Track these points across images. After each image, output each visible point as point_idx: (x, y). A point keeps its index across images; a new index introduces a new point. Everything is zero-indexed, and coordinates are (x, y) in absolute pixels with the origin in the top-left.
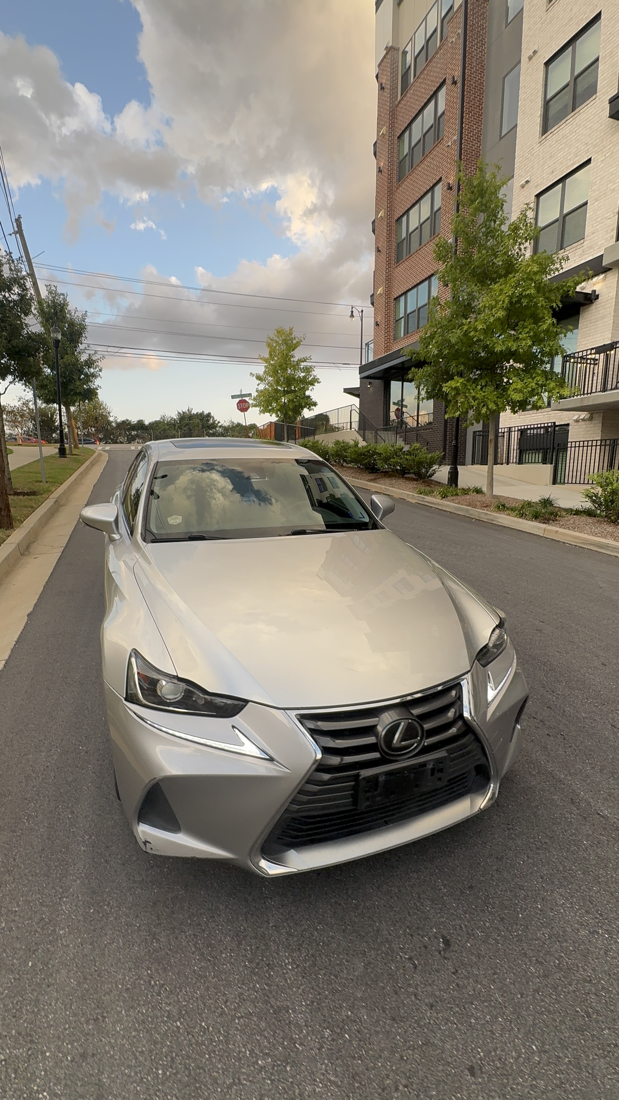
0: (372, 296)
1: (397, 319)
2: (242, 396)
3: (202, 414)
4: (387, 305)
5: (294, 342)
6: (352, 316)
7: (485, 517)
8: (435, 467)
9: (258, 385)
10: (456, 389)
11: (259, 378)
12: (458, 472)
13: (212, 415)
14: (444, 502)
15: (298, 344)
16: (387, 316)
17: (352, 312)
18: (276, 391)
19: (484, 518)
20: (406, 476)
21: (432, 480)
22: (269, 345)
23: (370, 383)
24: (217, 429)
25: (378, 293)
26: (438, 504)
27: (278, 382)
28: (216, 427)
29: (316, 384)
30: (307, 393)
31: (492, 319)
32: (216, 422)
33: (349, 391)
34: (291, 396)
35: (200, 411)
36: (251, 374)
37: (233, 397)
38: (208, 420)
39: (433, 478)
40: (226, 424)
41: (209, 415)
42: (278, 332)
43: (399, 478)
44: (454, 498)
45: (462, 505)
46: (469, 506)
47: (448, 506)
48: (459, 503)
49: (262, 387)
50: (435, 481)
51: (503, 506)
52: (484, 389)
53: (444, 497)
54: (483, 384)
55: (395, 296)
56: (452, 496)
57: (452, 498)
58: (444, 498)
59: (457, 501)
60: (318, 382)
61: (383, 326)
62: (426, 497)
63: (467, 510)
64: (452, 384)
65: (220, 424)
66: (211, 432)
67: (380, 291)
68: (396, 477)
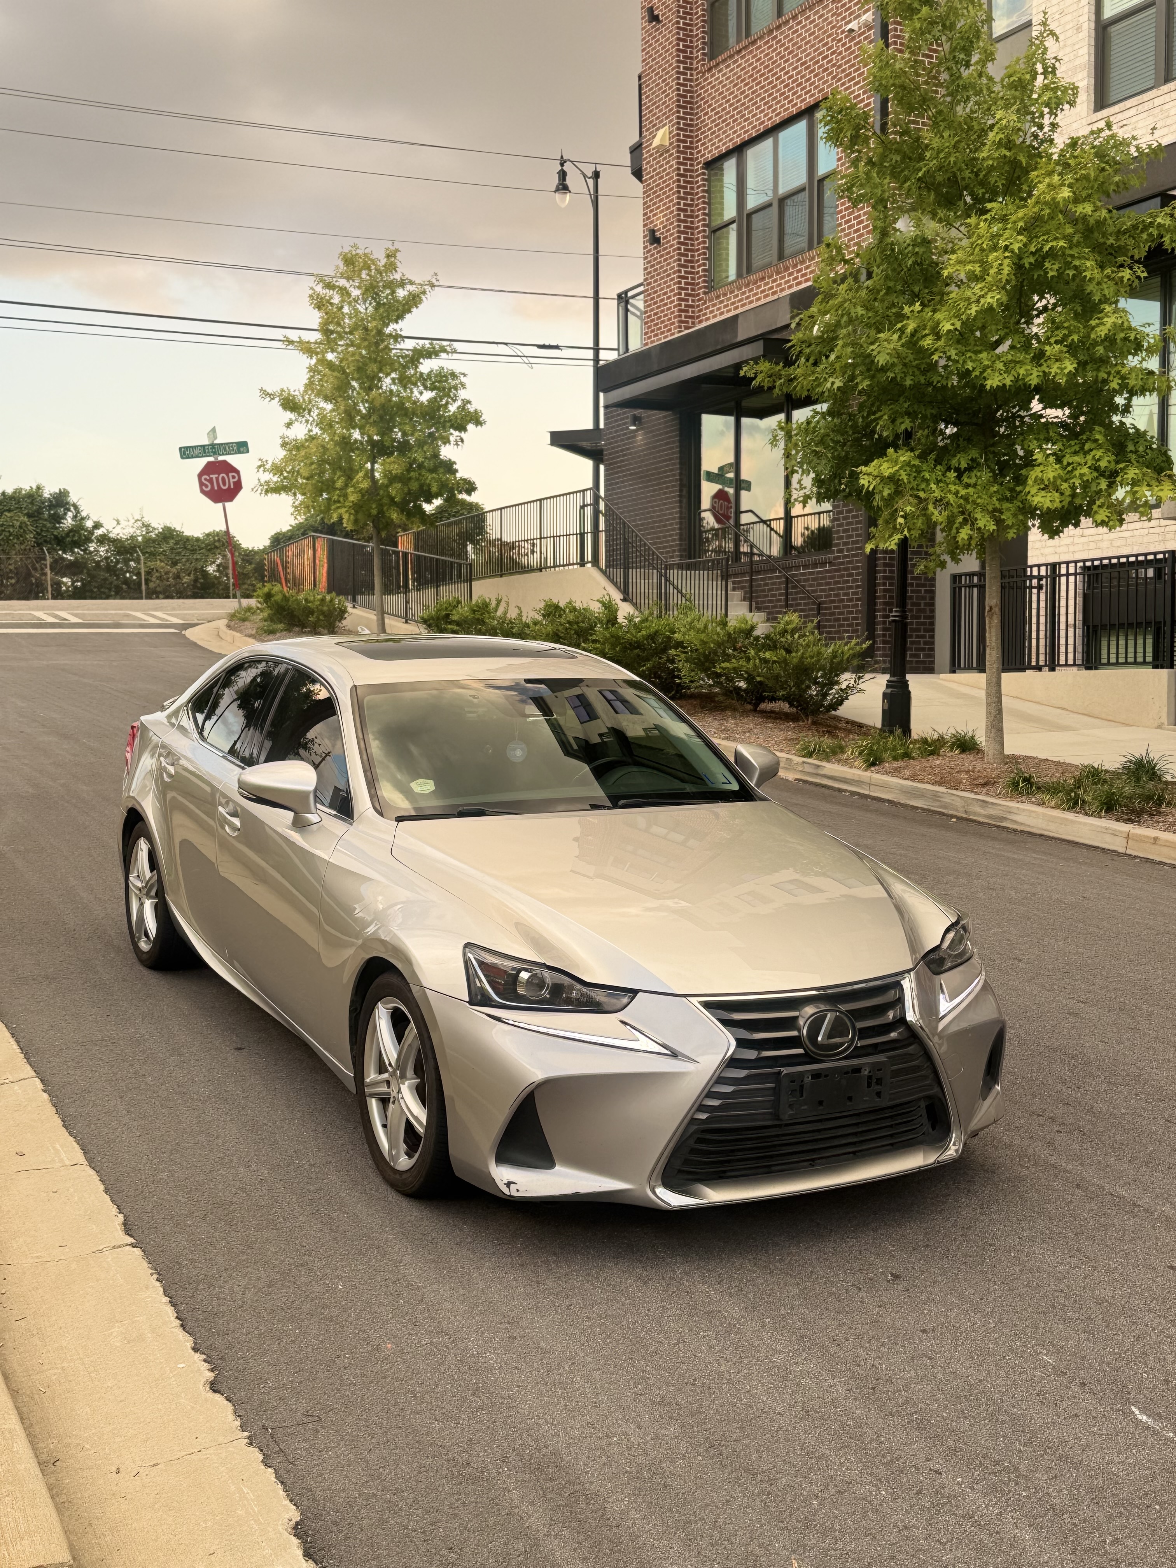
0: (636, 149)
1: (716, 223)
2: (213, 449)
3: (33, 496)
4: (685, 179)
5: (401, 293)
6: (563, 187)
7: (982, 811)
8: (846, 679)
9: (289, 425)
10: (892, 479)
11: (290, 404)
12: (909, 693)
13: (73, 498)
14: (874, 776)
15: (414, 300)
16: (685, 214)
17: (563, 175)
18: (346, 443)
19: (979, 813)
20: (763, 706)
21: (838, 719)
22: (320, 303)
23: (636, 420)
24: (92, 547)
25: (656, 142)
26: (859, 782)
27: (350, 418)
28: (88, 540)
29: (471, 427)
30: (447, 452)
32: (89, 524)
35: (27, 485)
37: (186, 453)
38: (58, 519)
39: (843, 711)
40: (123, 531)
41: (61, 501)
42: (349, 261)
43: (745, 713)
44: (900, 763)
45: (921, 781)
46: (940, 785)
47: (885, 786)
48: (913, 777)
49: (299, 431)
50: (848, 722)
51: (1028, 780)
52: (965, 480)
53: (873, 761)
54: (964, 465)
55: (709, 157)
56: (895, 759)
57: (895, 764)
58: (873, 764)
59: (907, 773)
60: (478, 423)
61: (671, 242)
62: (827, 765)
63: (936, 796)
65: (99, 532)
66: (69, 557)
67: (658, 133)
68: (735, 710)
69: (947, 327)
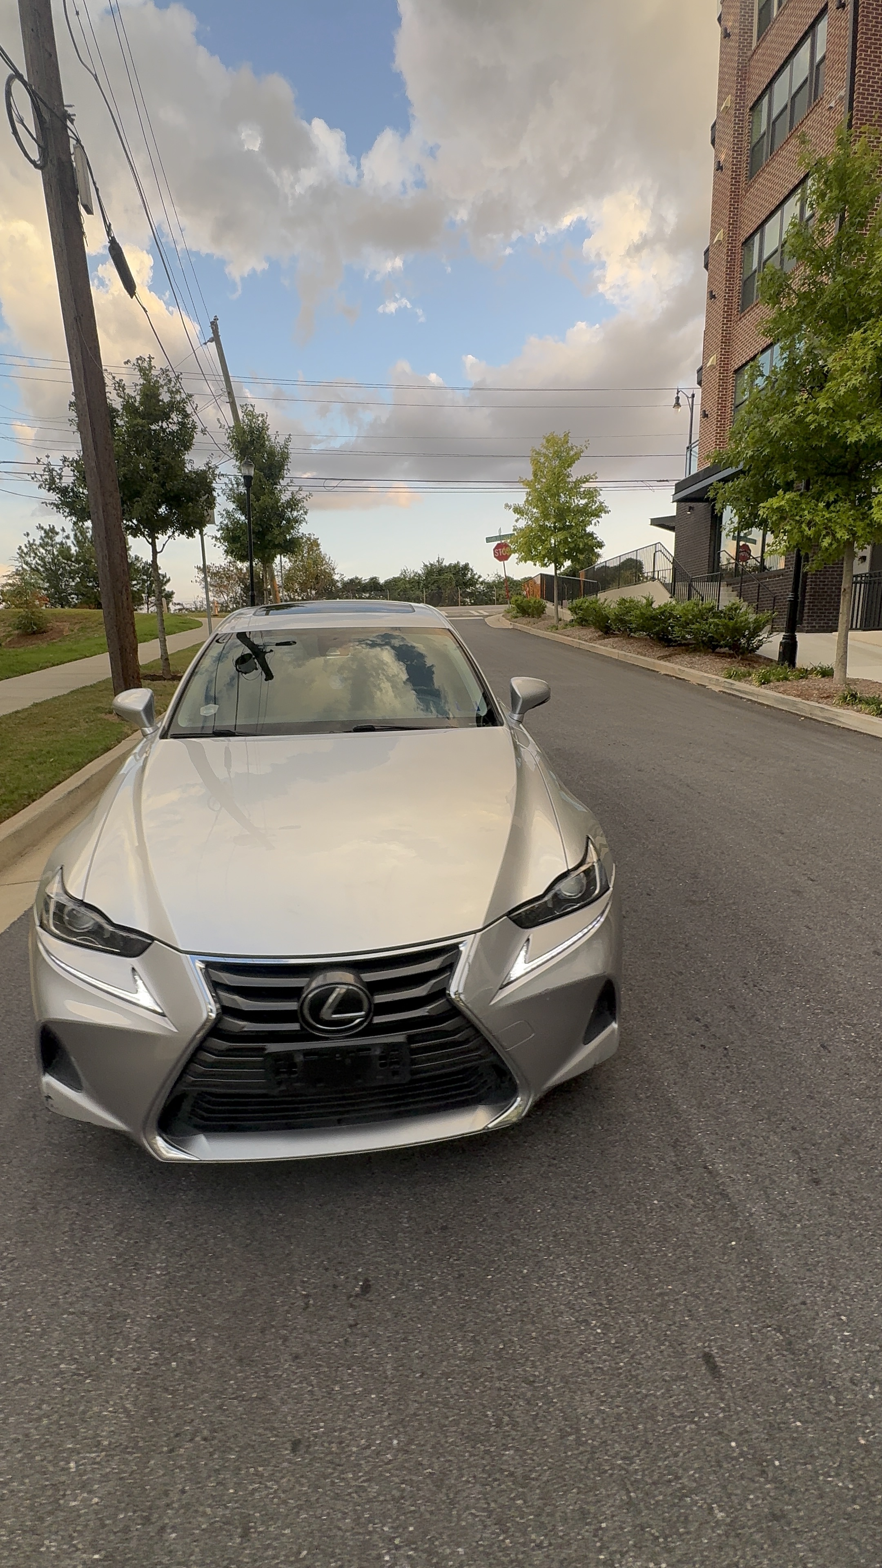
0: (700, 370)
1: (737, 403)
2: (500, 537)
3: (456, 566)
4: (723, 382)
5: (572, 453)
6: (677, 404)
7: (821, 714)
8: (763, 635)
9: (517, 521)
10: (780, 509)
11: (517, 510)
12: (796, 642)
13: (470, 566)
14: (763, 690)
15: (577, 456)
16: (722, 399)
17: (678, 398)
18: (543, 528)
19: (819, 715)
20: (718, 650)
21: (759, 657)
22: (536, 462)
23: (691, 508)
24: (478, 586)
25: (708, 365)
26: (752, 694)
27: (546, 516)
28: (476, 583)
29: (603, 515)
30: (589, 529)
31: (843, 390)
32: (476, 577)
33: (661, 523)
34: (561, 536)
35: (454, 562)
36: (507, 505)
37: (489, 540)
38: (465, 575)
39: (758, 652)
40: (490, 579)
41: (466, 567)
42: (548, 441)
43: (706, 654)
44: (781, 683)
45: (788, 695)
46: (799, 696)
47: (766, 697)
48: (784, 692)
49: (522, 524)
50: (765, 658)
51: (854, 696)
52: (832, 508)
53: (765, 681)
54: (832, 499)
55: (736, 367)
56: (778, 680)
57: (778, 684)
58: (764, 683)
59: (782, 689)
60: (607, 512)
61: (715, 416)
62: (737, 683)
63: (794, 703)
64: (774, 502)
65: (481, 580)
66: (468, 590)
67: (712, 361)
68: (700, 651)
69: (822, 405)
